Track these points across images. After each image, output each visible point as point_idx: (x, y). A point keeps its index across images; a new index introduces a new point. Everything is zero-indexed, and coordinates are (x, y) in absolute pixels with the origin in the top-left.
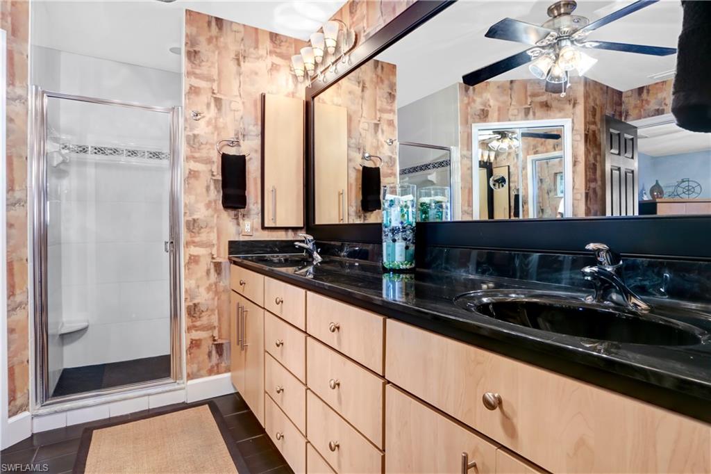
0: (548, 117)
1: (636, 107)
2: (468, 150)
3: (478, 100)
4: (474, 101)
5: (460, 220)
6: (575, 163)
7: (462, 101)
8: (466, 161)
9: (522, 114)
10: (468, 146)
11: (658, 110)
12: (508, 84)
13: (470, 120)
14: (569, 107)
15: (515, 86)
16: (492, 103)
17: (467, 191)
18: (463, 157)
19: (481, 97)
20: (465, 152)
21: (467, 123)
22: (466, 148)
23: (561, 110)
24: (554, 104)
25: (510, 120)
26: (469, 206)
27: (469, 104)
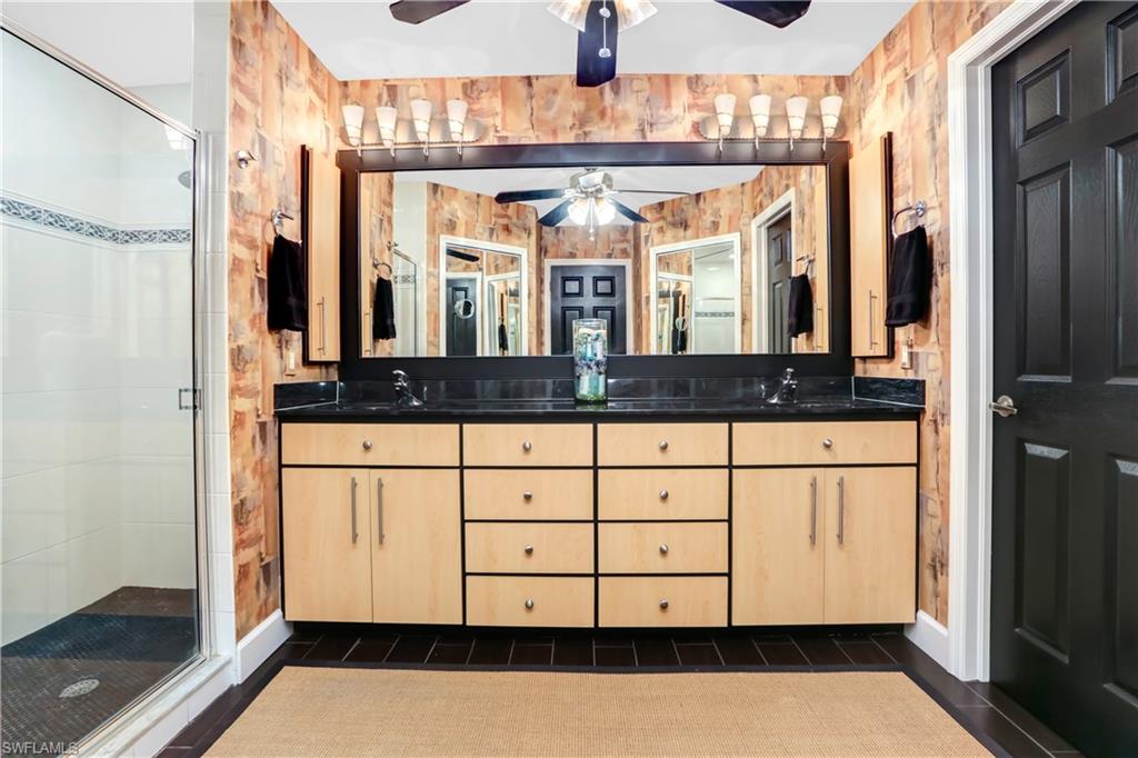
0: (508, 243)
1: (553, 245)
2: (435, 266)
3: (446, 207)
4: (442, 208)
5: (425, 355)
6: (530, 295)
7: (429, 204)
8: (432, 279)
9: (487, 234)
10: (434, 261)
11: (571, 253)
12: (475, 197)
13: (437, 229)
14: (525, 235)
15: (482, 200)
16: (460, 214)
17: (433, 316)
18: (429, 274)
19: (449, 204)
20: (431, 269)
21: (434, 230)
22: (432, 264)
23: (519, 238)
24: (514, 230)
25: (476, 239)
26: (435, 335)
27: (436, 209)
